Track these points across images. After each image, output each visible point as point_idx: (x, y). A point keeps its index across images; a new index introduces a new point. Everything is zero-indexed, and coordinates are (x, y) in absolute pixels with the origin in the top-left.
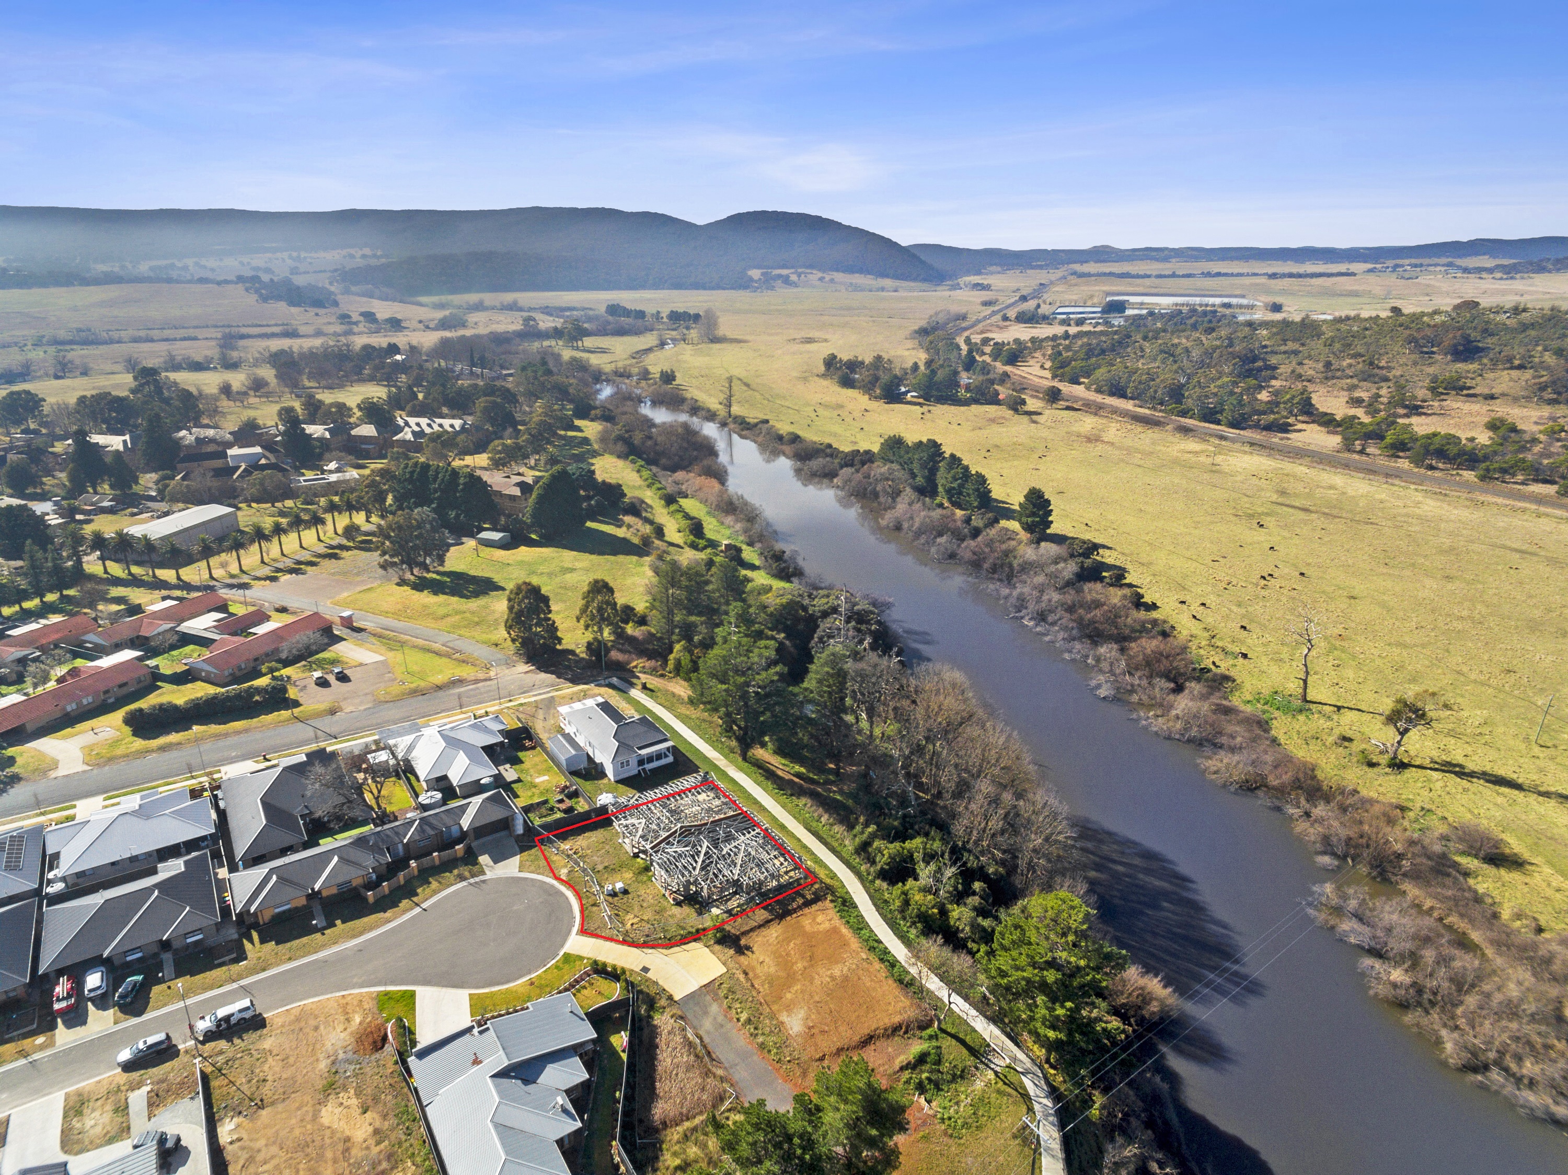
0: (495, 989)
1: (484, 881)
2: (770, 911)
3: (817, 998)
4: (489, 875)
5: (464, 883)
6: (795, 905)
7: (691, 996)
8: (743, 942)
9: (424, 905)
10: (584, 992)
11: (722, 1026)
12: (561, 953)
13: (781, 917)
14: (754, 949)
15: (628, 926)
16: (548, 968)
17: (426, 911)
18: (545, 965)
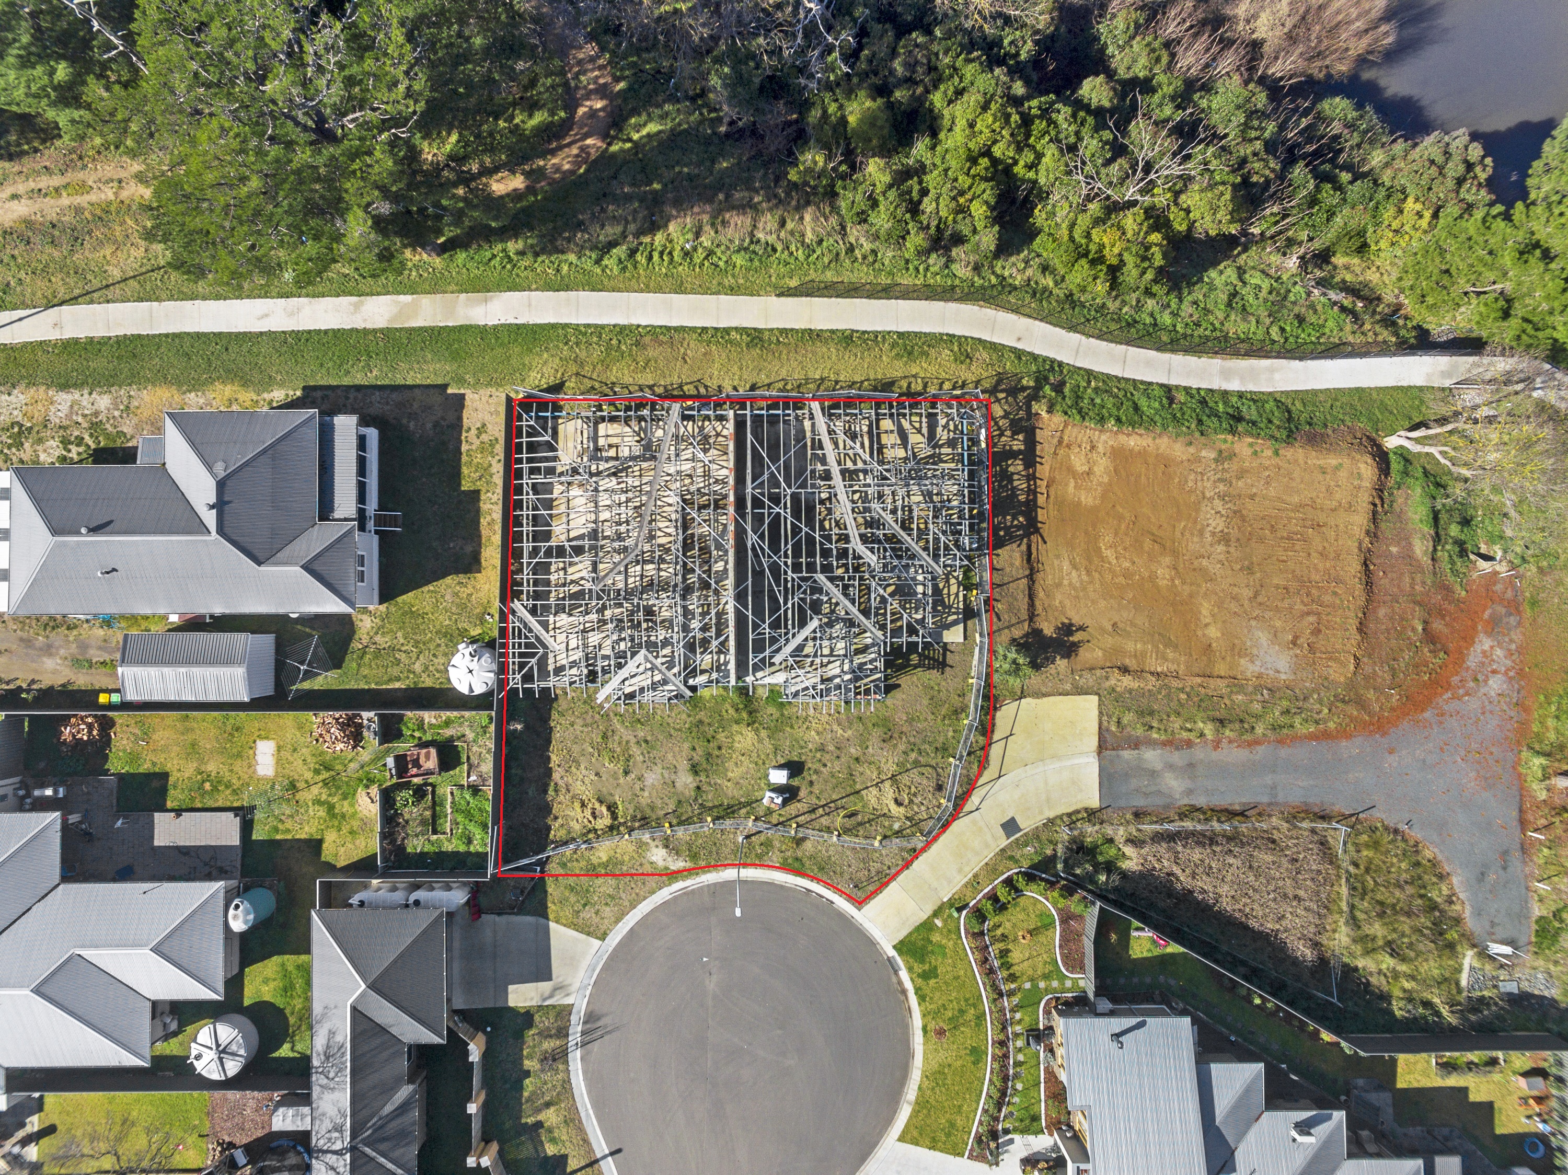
0: (911, 1093)
1: (591, 1017)
2: (1010, 538)
3: (1247, 593)
4: (579, 1002)
5: (576, 1058)
6: (1020, 484)
7: (1107, 778)
8: (1048, 630)
9: (601, 1147)
10: (1016, 956)
11: (1191, 765)
12: (892, 953)
13: (1032, 527)
14: (1077, 620)
15: (895, 810)
16: (917, 990)
17: (619, 1151)
18: (904, 992)
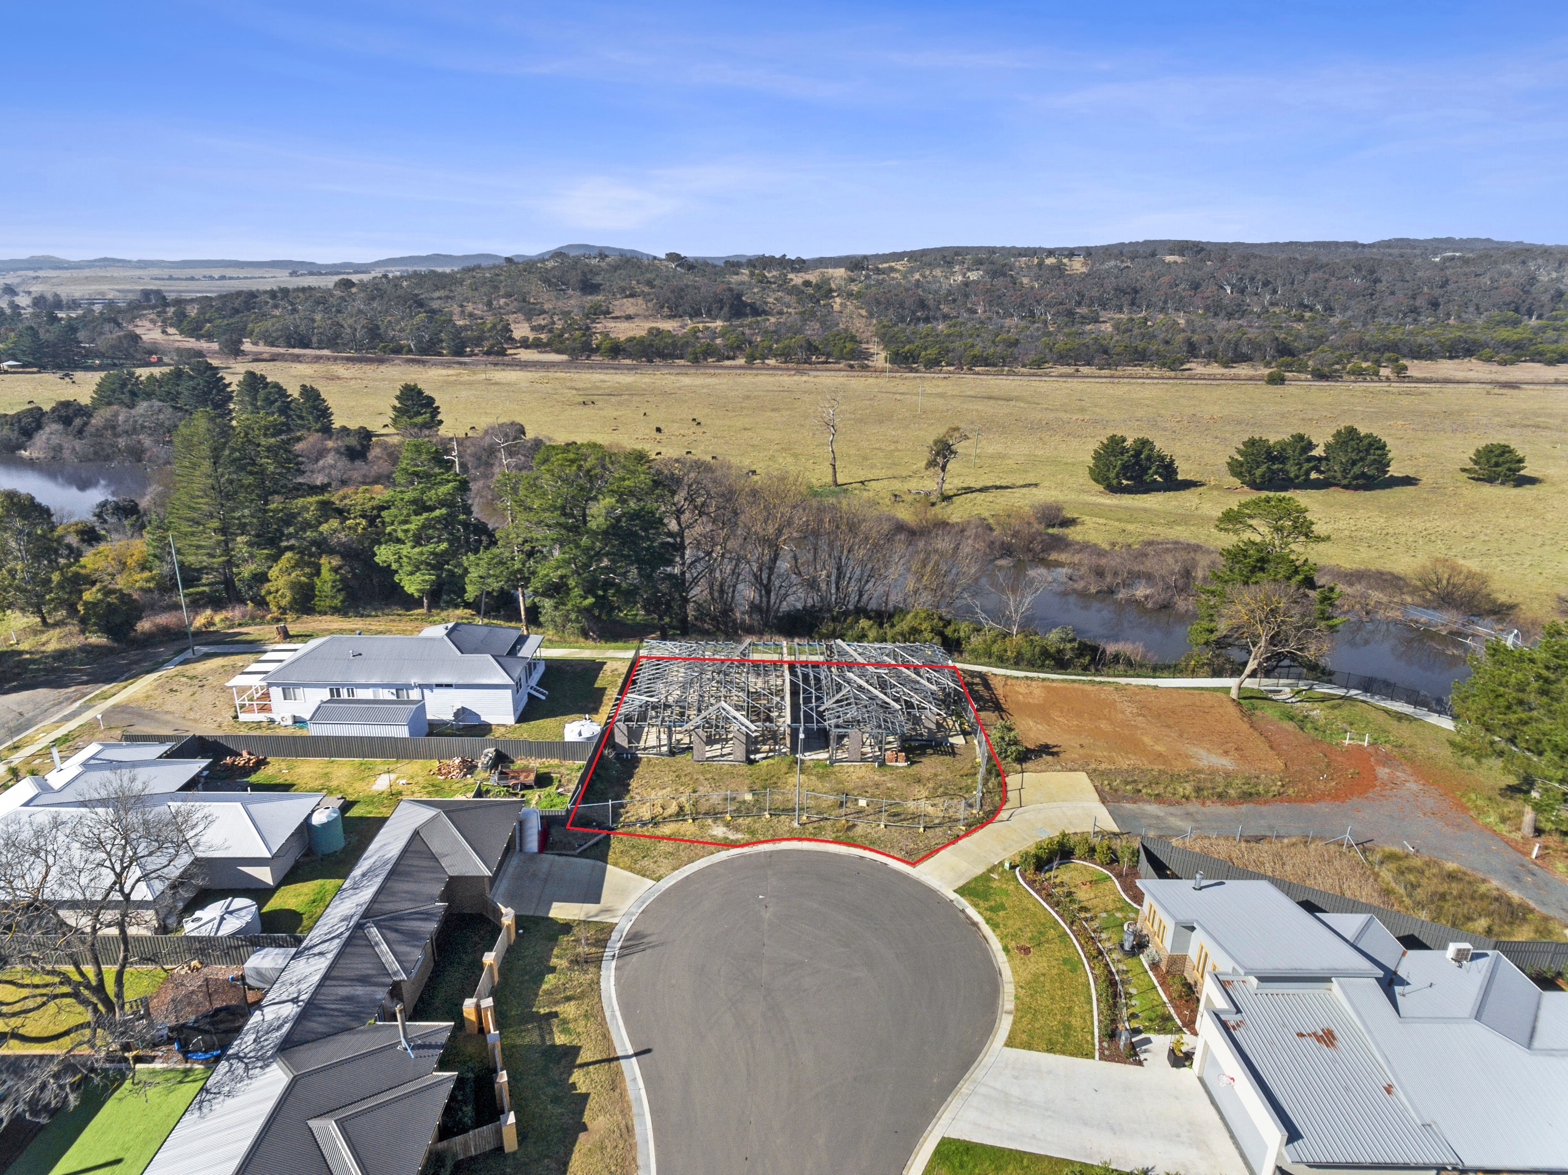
0: (1008, 1004)
1: (634, 937)
2: (986, 710)
4: (623, 923)
5: (610, 966)
6: (985, 694)
7: (1118, 817)
8: (1031, 746)
10: (1082, 896)
12: (955, 897)
13: (999, 709)
14: (1051, 743)
16: (988, 921)
17: (648, 1051)
18: (975, 924)
